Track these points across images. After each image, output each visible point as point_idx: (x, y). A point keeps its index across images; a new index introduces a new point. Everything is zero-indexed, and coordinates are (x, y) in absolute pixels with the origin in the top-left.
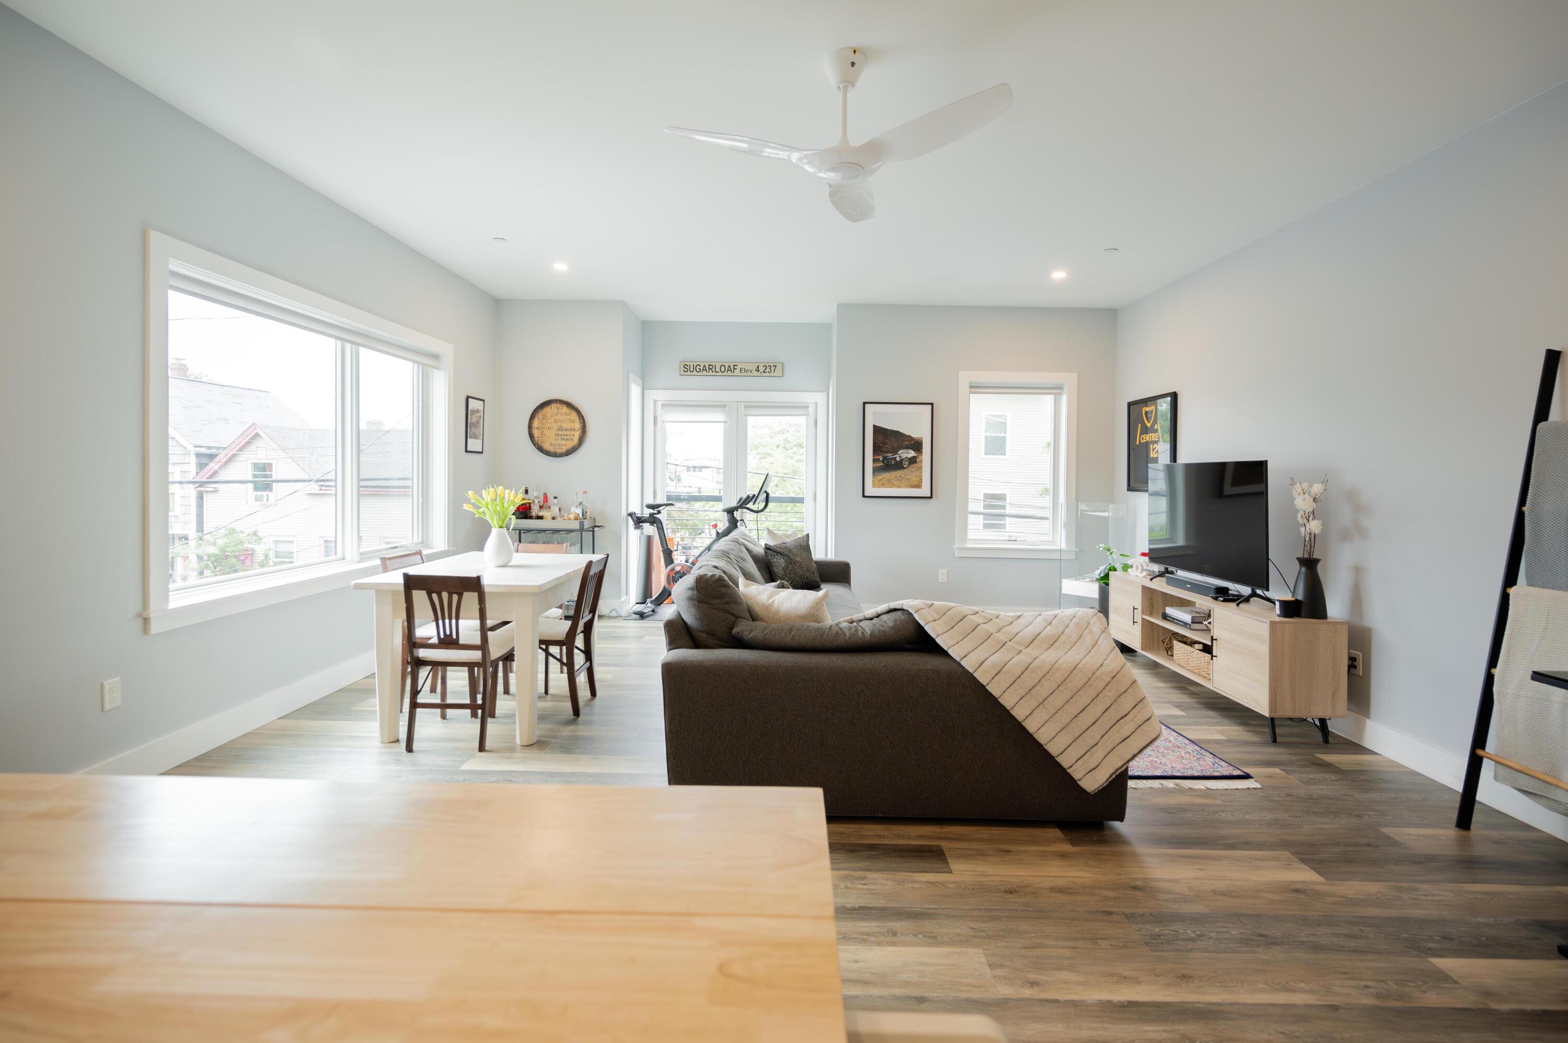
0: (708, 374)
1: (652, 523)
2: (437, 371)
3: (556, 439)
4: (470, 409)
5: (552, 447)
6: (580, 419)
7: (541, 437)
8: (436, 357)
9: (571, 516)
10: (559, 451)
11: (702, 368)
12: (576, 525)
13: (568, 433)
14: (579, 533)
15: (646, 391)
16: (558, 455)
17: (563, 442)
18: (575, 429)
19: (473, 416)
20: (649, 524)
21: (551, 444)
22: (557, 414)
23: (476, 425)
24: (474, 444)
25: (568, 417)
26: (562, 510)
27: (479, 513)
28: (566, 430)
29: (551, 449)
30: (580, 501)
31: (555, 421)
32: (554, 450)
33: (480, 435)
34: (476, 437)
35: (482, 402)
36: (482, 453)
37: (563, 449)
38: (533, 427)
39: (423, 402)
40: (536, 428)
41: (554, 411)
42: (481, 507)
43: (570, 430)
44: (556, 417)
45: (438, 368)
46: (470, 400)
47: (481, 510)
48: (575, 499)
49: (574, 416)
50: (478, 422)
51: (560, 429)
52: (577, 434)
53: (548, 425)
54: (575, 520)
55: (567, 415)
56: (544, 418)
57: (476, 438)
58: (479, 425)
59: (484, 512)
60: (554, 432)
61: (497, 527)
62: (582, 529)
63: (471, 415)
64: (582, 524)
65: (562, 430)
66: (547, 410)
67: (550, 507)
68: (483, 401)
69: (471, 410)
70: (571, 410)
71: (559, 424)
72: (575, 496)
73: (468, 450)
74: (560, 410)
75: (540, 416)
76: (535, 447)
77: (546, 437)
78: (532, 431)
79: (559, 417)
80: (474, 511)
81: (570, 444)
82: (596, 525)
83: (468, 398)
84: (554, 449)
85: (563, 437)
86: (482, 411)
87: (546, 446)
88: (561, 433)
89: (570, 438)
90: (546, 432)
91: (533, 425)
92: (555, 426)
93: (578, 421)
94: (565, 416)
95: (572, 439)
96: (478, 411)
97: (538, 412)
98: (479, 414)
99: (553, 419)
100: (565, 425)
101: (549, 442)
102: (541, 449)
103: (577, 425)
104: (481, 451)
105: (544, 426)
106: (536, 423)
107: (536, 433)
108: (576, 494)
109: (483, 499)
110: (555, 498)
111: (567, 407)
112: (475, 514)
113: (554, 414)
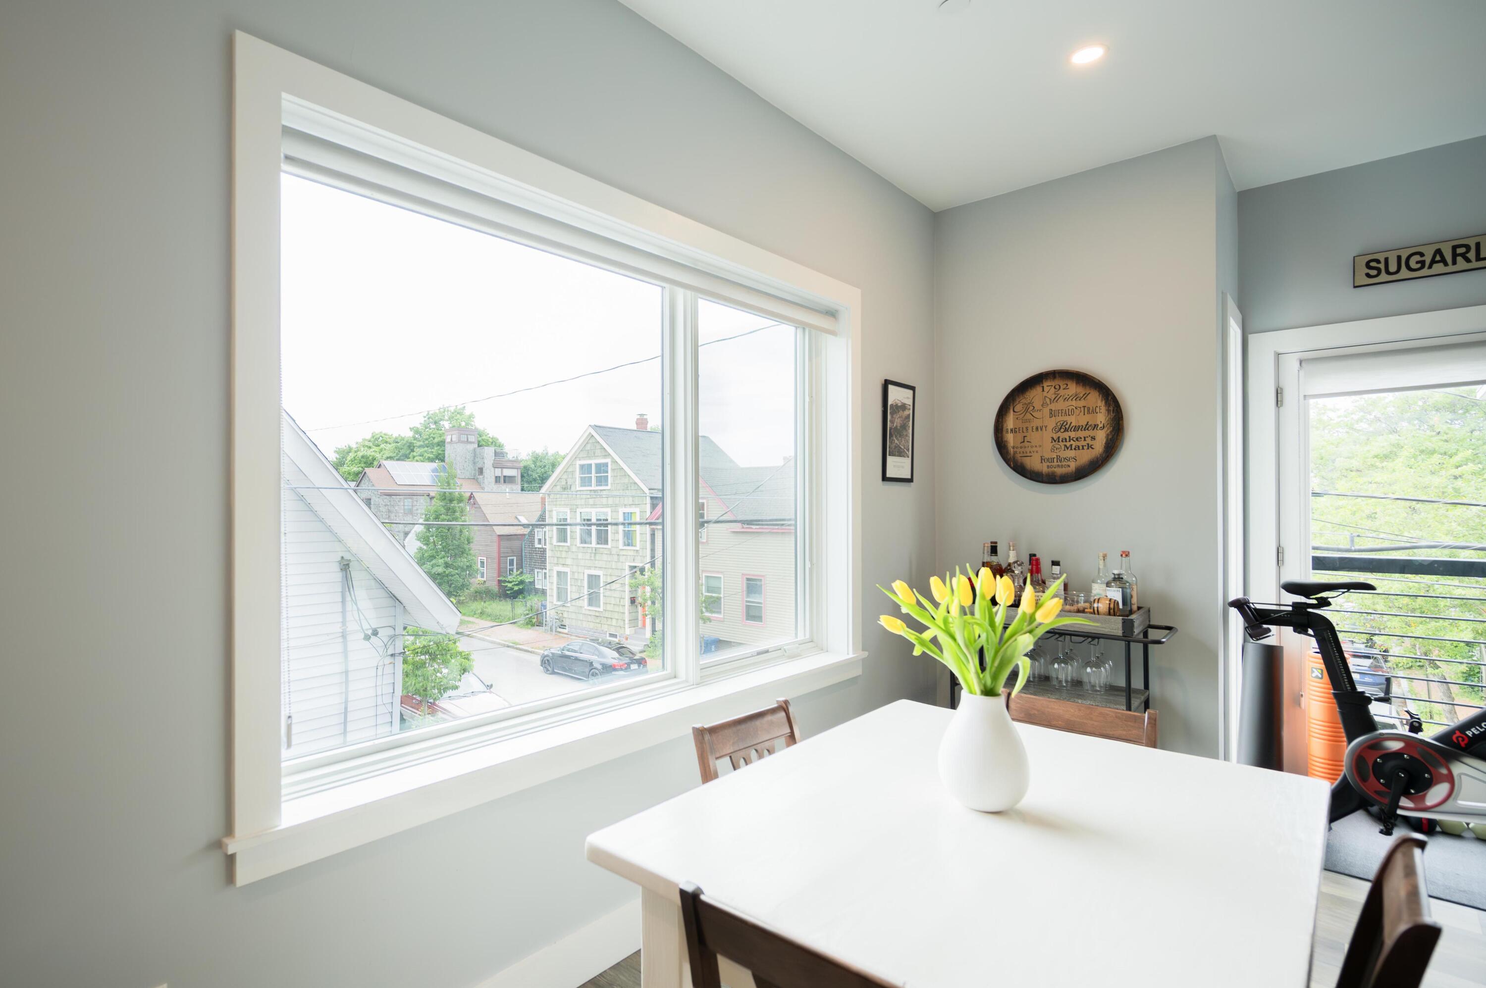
0: (1451, 268)
1: (1301, 628)
2: (831, 336)
3: (1052, 450)
4: (890, 402)
5: (1045, 465)
6: (1107, 404)
7: (1021, 447)
8: (832, 314)
9: (1100, 605)
10: (1059, 471)
11: (1428, 259)
12: (1115, 626)
13: (1081, 434)
14: (1123, 644)
15: (1252, 338)
16: (1057, 478)
17: (1071, 453)
18: (1096, 426)
19: (896, 416)
20: (1291, 628)
21: (1042, 459)
22: (1056, 399)
23: (900, 431)
24: (898, 466)
25: (1081, 403)
26: (1069, 587)
27: (922, 643)
28: (1077, 428)
29: (1044, 468)
30: (1116, 572)
31: (1052, 414)
32: (1050, 470)
33: (908, 450)
34: (900, 453)
35: (911, 392)
36: (910, 480)
37: (1069, 466)
38: (1004, 429)
39: (811, 397)
40: (1012, 430)
41: (1049, 395)
42: (927, 628)
43: (1086, 428)
44: (1053, 406)
45: (833, 333)
46: (891, 388)
47: (927, 635)
48: (1101, 567)
49: (1095, 399)
50: (904, 427)
51: (1064, 427)
52: (1101, 437)
53: (1037, 423)
54: (1109, 614)
55: (1076, 397)
56: (1027, 410)
57: (900, 456)
58: (907, 431)
59: (934, 641)
60: (1048, 434)
61: (978, 691)
62: (1127, 636)
63: (892, 414)
64: (1128, 626)
65: (1066, 430)
66: (1035, 395)
67: (1044, 582)
68: (913, 388)
69: (892, 405)
70: (1088, 388)
71: (1060, 418)
72: (1101, 562)
73: (888, 475)
74: (1062, 392)
75: (1019, 407)
76: (1009, 465)
77: (1032, 447)
78: (1002, 438)
79: (1061, 405)
80: (910, 635)
81: (1085, 457)
82: (1152, 623)
83: (886, 383)
84: (1048, 467)
85: (1068, 444)
86: (911, 407)
87: (1034, 463)
88: (1066, 435)
89: (1084, 443)
90: (1034, 437)
91: (1005, 426)
92: (1051, 423)
93: (1103, 409)
94: (1074, 403)
95: (1090, 447)
96: (903, 407)
97: (1014, 400)
98: (906, 413)
99: (1046, 411)
100: (1073, 420)
101: (1039, 454)
102: (1021, 469)
103: (1102, 417)
104: (909, 477)
105: (1027, 425)
106: (1010, 422)
107: (1010, 439)
108: (1104, 557)
109: (936, 605)
110: (1055, 563)
111: (1077, 383)
112: (913, 645)
113: (1048, 400)
